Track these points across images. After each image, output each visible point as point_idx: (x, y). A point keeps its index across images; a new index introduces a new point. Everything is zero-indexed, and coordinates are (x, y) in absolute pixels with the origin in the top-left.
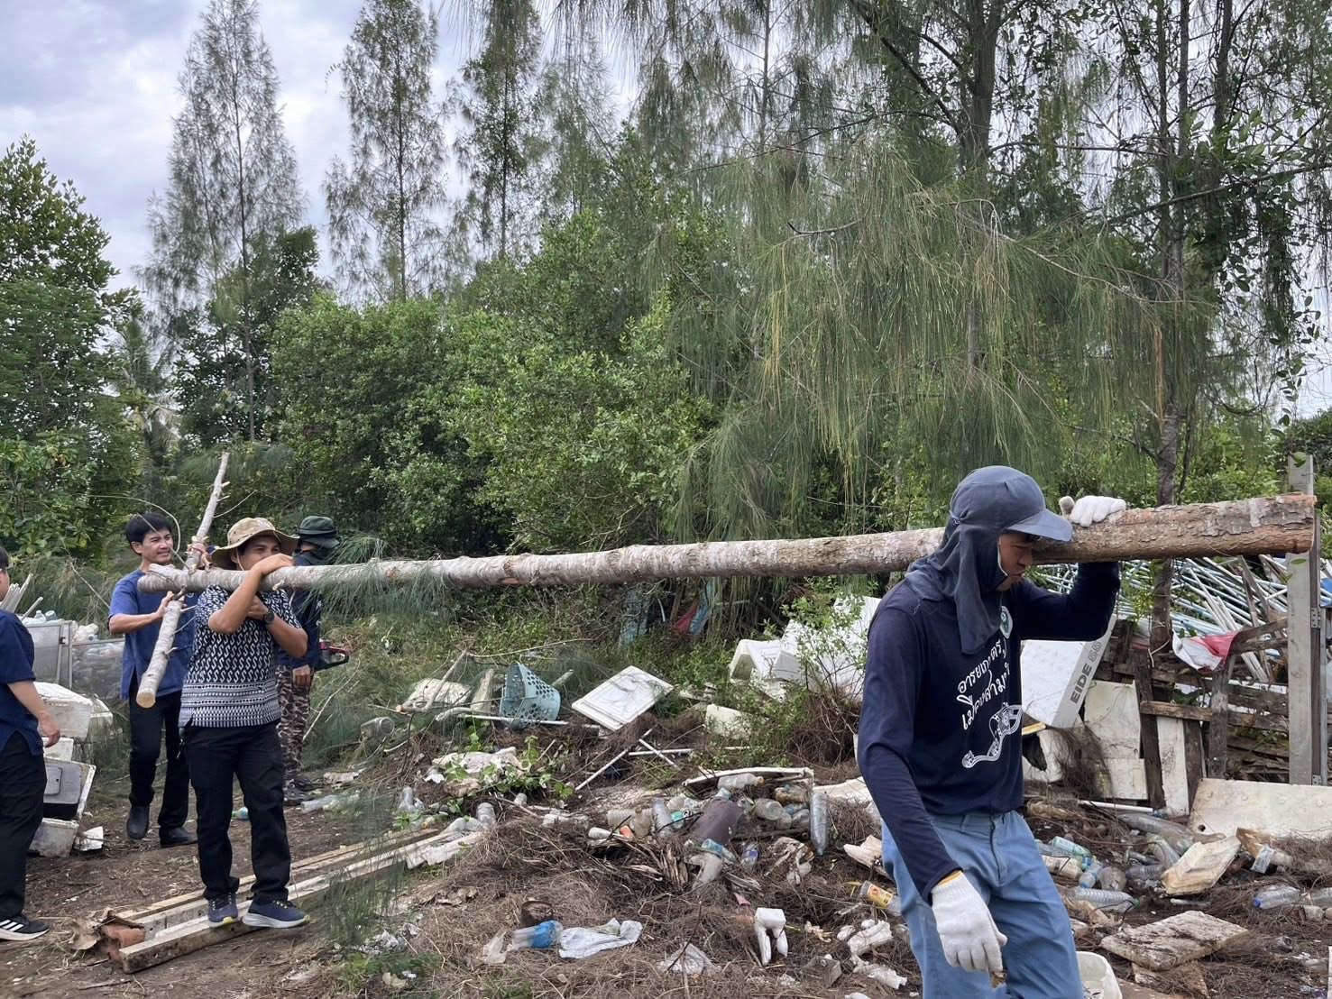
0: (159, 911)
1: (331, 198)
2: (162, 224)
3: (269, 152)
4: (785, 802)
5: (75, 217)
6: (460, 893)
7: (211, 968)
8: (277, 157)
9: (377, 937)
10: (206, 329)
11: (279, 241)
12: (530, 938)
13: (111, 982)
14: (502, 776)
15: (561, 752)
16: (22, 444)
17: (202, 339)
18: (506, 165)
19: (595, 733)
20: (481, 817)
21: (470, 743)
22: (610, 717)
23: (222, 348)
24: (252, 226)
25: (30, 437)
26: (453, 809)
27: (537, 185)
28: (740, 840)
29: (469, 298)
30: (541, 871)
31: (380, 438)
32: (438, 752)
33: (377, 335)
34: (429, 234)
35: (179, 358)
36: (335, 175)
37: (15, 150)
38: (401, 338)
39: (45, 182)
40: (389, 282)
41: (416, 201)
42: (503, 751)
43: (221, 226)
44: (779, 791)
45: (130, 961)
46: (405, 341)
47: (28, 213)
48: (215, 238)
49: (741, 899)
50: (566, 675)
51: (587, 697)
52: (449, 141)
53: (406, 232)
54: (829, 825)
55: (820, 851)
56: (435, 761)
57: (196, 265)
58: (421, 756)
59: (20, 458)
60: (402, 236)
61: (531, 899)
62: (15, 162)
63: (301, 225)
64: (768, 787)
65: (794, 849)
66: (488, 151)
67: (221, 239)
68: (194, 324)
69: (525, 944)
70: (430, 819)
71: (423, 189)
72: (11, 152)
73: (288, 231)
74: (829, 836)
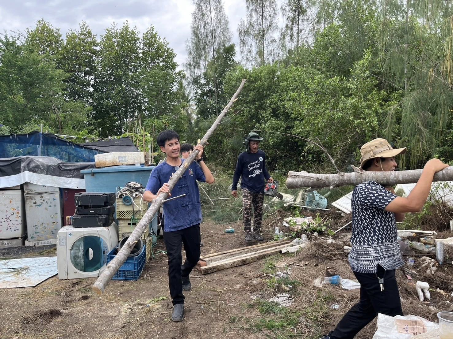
0: (209, 257)
1: (240, 33)
2: (190, 49)
3: (220, 19)
4: (425, 244)
5: (167, 49)
6: (303, 262)
7: (227, 276)
8: (223, 21)
9: (277, 273)
10: (203, 81)
11: (224, 50)
12: (330, 280)
13: (199, 276)
14: (309, 226)
15: (328, 220)
16: (156, 120)
17: (202, 85)
18: (299, 12)
19: (340, 214)
20: (303, 239)
21: (296, 214)
22: (346, 208)
23: (208, 87)
24: (216, 46)
25: (158, 117)
26: (293, 235)
27: (311, 18)
28: (406, 256)
29: (286, 63)
30: (329, 258)
31: (258, 113)
32: (285, 216)
33: (257, 78)
34: (272, 41)
35: (196, 91)
36: (241, 25)
37: (149, 29)
38: (265, 78)
39: (157, 39)
40: (259, 60)
41: (268, 30)
42: (307, 218)
43: (206, 47)
44: (422, 239)
45: (204, 271)
46: (266, 79)
47: (153, 49)
48: (205, 51)
49: (409, 277)
50: (328, 193)
51: (337, 201)
52: (279, 7)
53: (264, 42)
54: (444, 253)
55: (440, 263)
56: (284, 219)
57: (200, 61)
58: (280, 217)
59: (156, 124)
60: (263, 43)
61: (328, 267)
62: (149, 33)
63: (231, 43)
64: (418, 237)
65: (430, 261)
66: (292, 8)
67: (207, 51)
68: (199, 80)
69: (328, 282)
70: (286, 238)
71: (270, 26)
72: (148, 30)
73: (226, 46)
74: (445, 258)
